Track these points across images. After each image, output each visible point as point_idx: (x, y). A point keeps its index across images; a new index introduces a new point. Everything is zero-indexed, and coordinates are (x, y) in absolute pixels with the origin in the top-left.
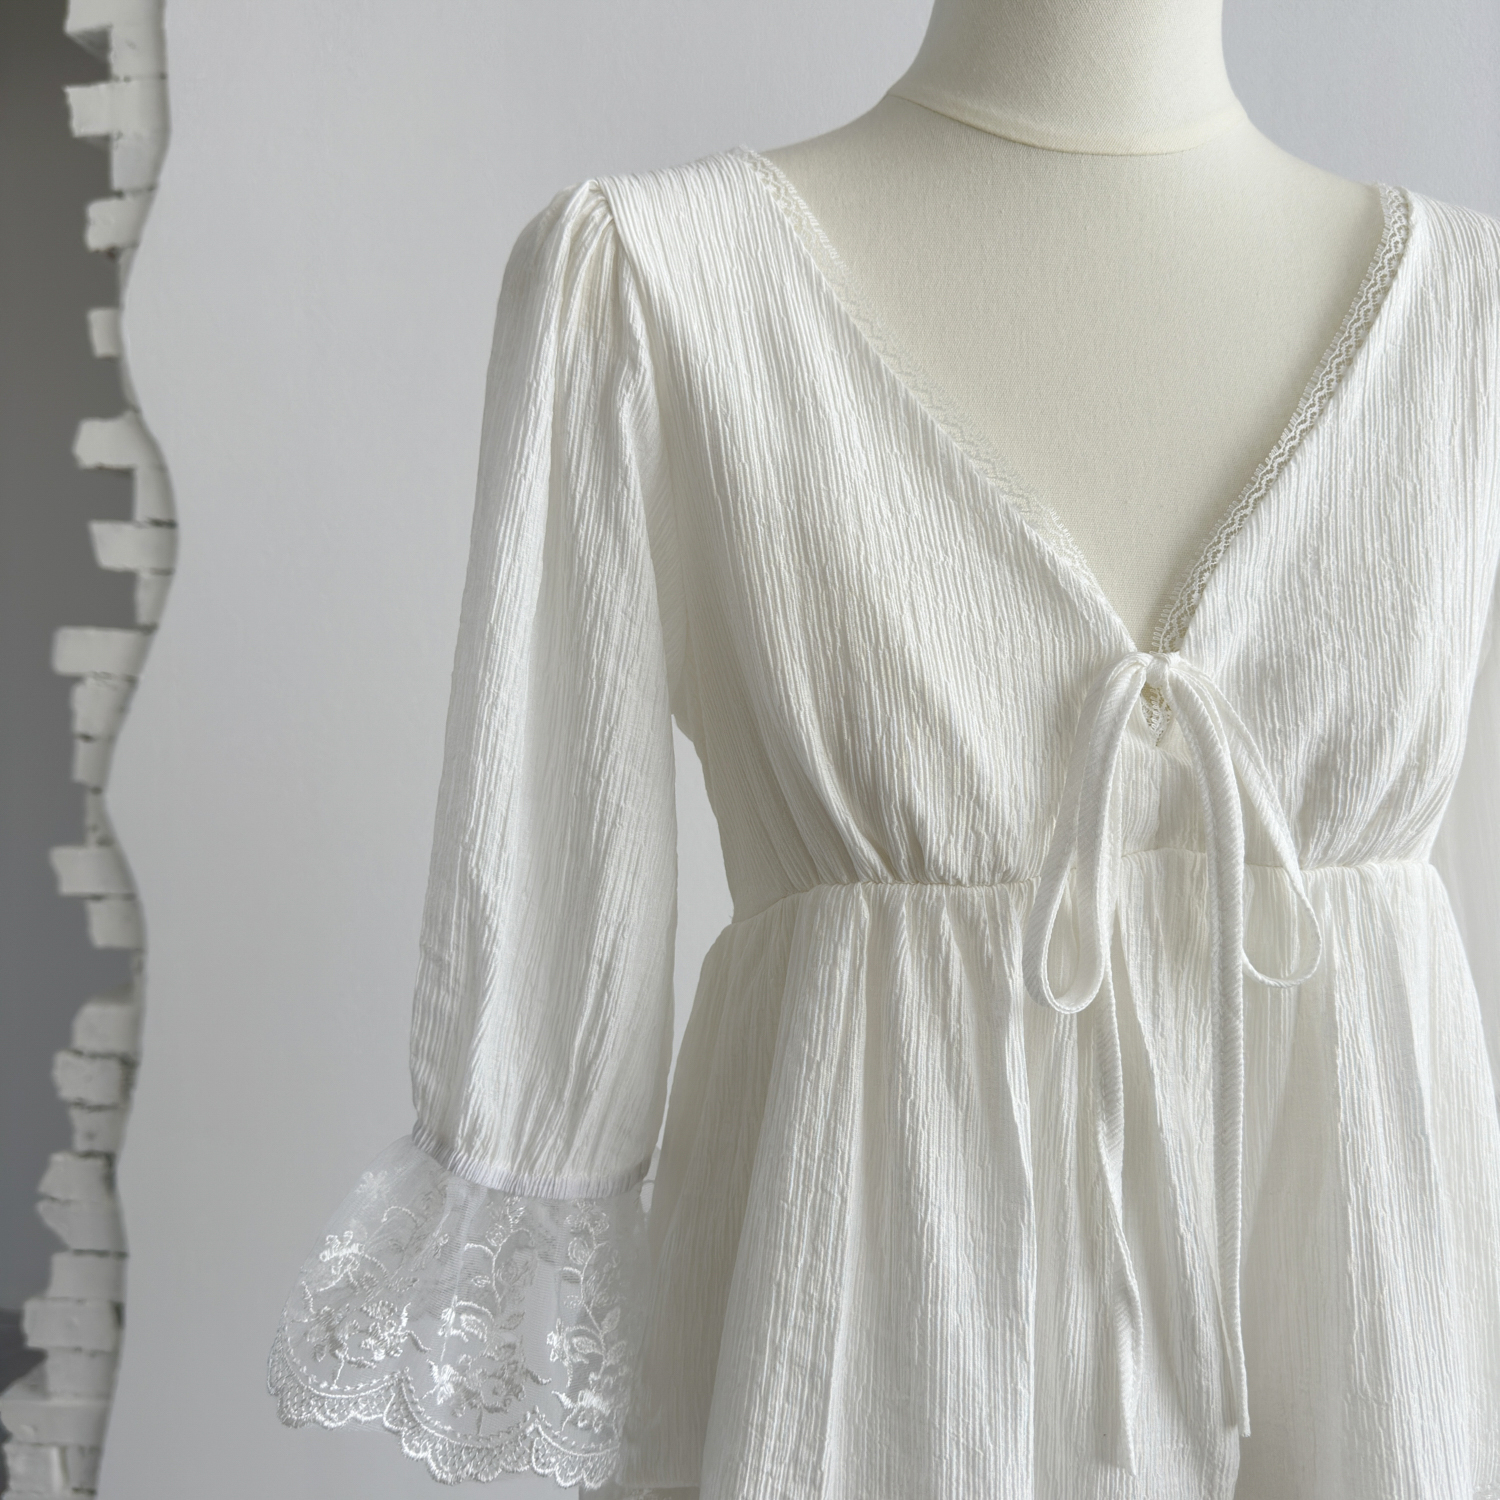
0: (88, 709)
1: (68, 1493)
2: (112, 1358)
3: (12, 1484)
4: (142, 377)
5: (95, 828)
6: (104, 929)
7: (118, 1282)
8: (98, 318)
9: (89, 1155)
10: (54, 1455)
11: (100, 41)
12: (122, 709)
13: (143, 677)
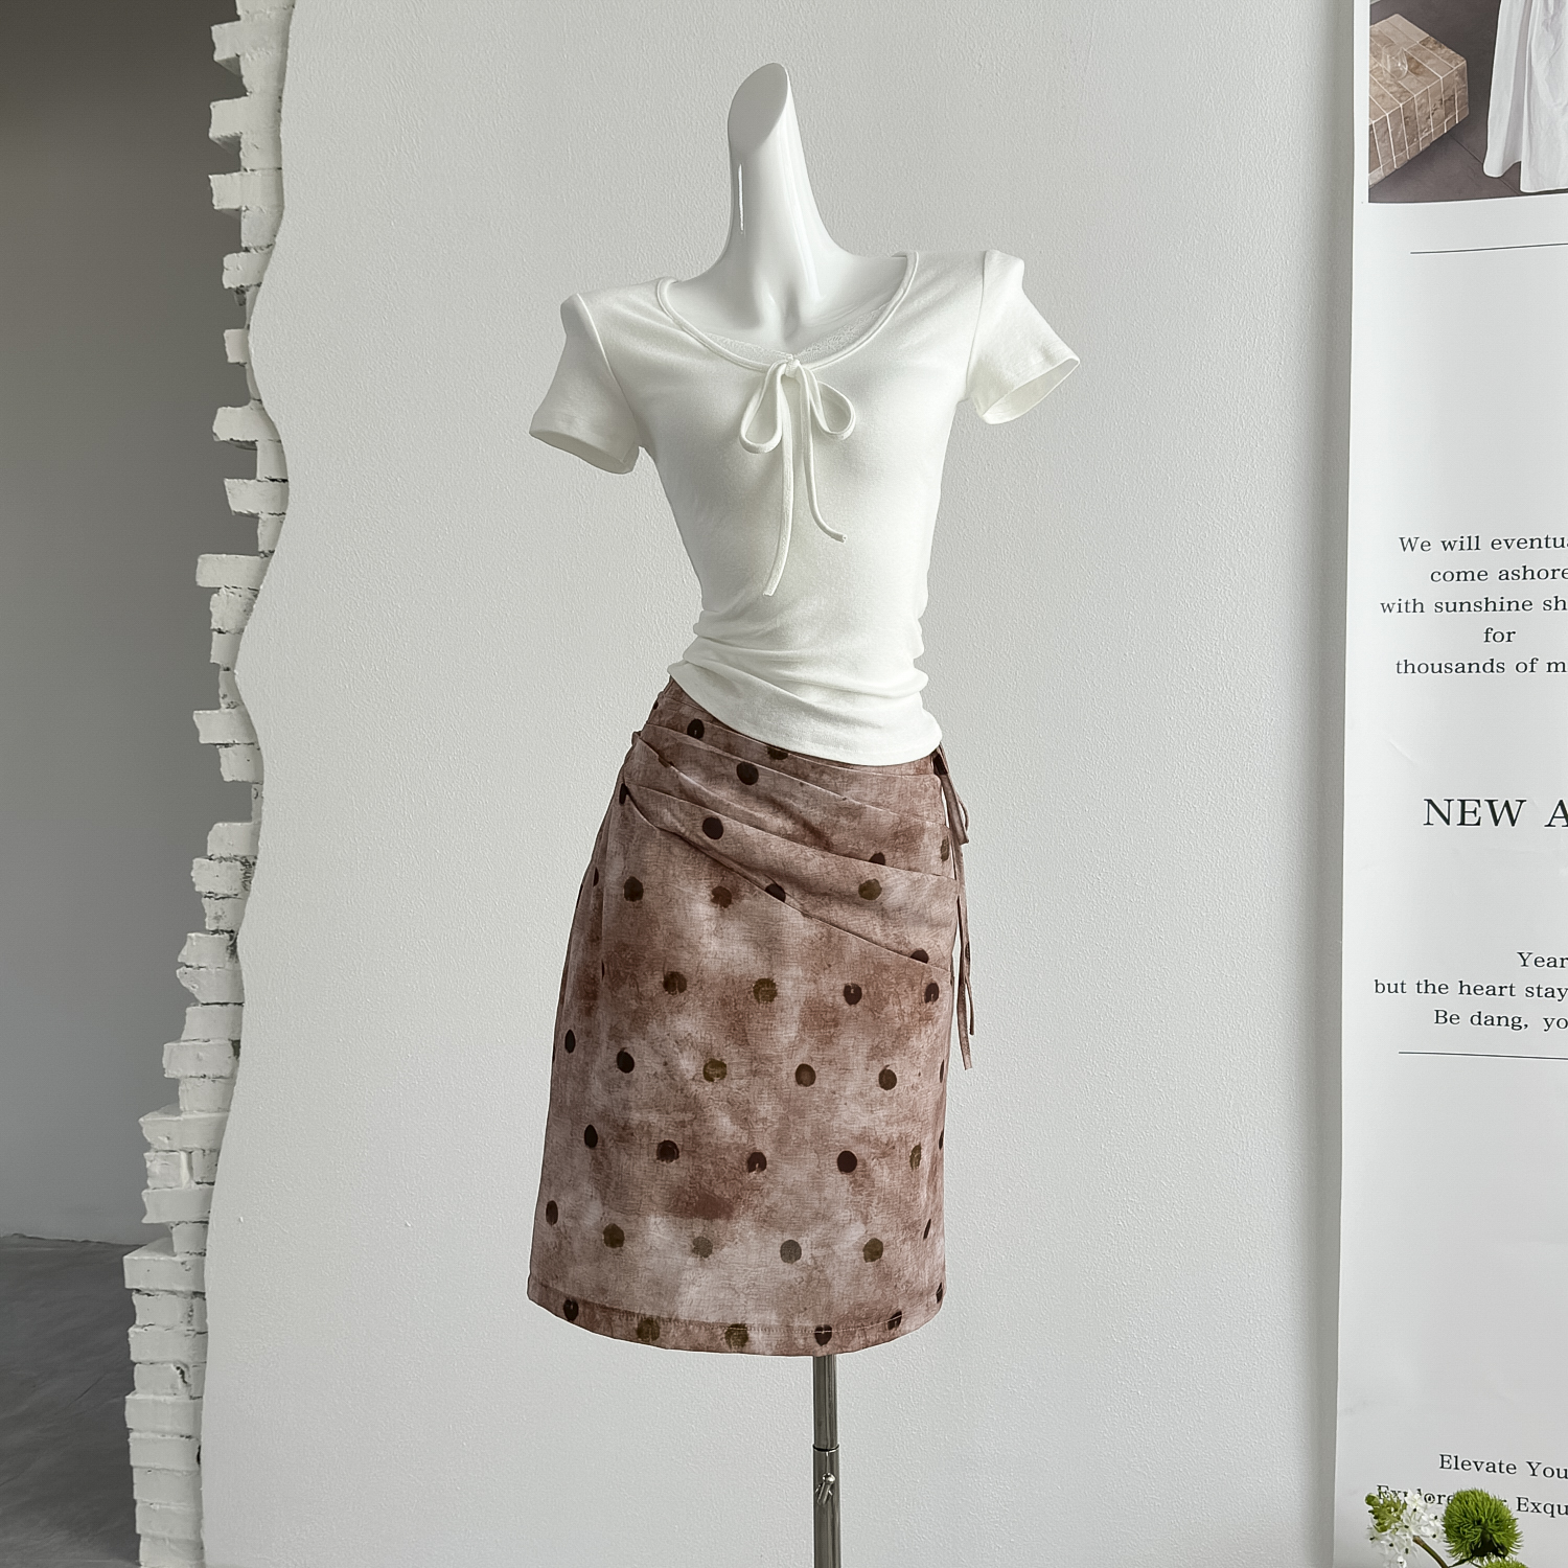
0: (222, 611)
1: (193, 1184)
2: (230, 1080)
3: (149, 1182)
4: (264, 378)
5: (225, 696)
6: (232, 768)
7: (237, 1023)
8: (231, 336)
9: (215, 932)
10: (183, 1156)
11: (233, 145)
12: (248, 611)
13: (261, 587)
